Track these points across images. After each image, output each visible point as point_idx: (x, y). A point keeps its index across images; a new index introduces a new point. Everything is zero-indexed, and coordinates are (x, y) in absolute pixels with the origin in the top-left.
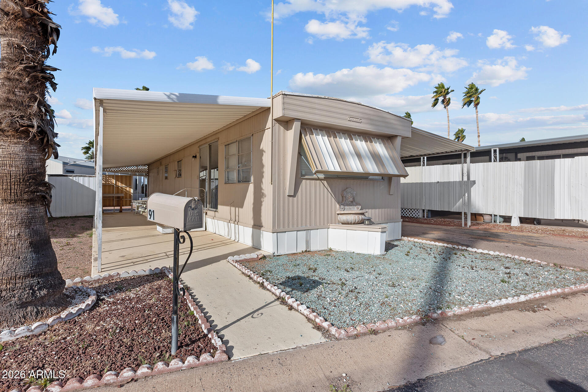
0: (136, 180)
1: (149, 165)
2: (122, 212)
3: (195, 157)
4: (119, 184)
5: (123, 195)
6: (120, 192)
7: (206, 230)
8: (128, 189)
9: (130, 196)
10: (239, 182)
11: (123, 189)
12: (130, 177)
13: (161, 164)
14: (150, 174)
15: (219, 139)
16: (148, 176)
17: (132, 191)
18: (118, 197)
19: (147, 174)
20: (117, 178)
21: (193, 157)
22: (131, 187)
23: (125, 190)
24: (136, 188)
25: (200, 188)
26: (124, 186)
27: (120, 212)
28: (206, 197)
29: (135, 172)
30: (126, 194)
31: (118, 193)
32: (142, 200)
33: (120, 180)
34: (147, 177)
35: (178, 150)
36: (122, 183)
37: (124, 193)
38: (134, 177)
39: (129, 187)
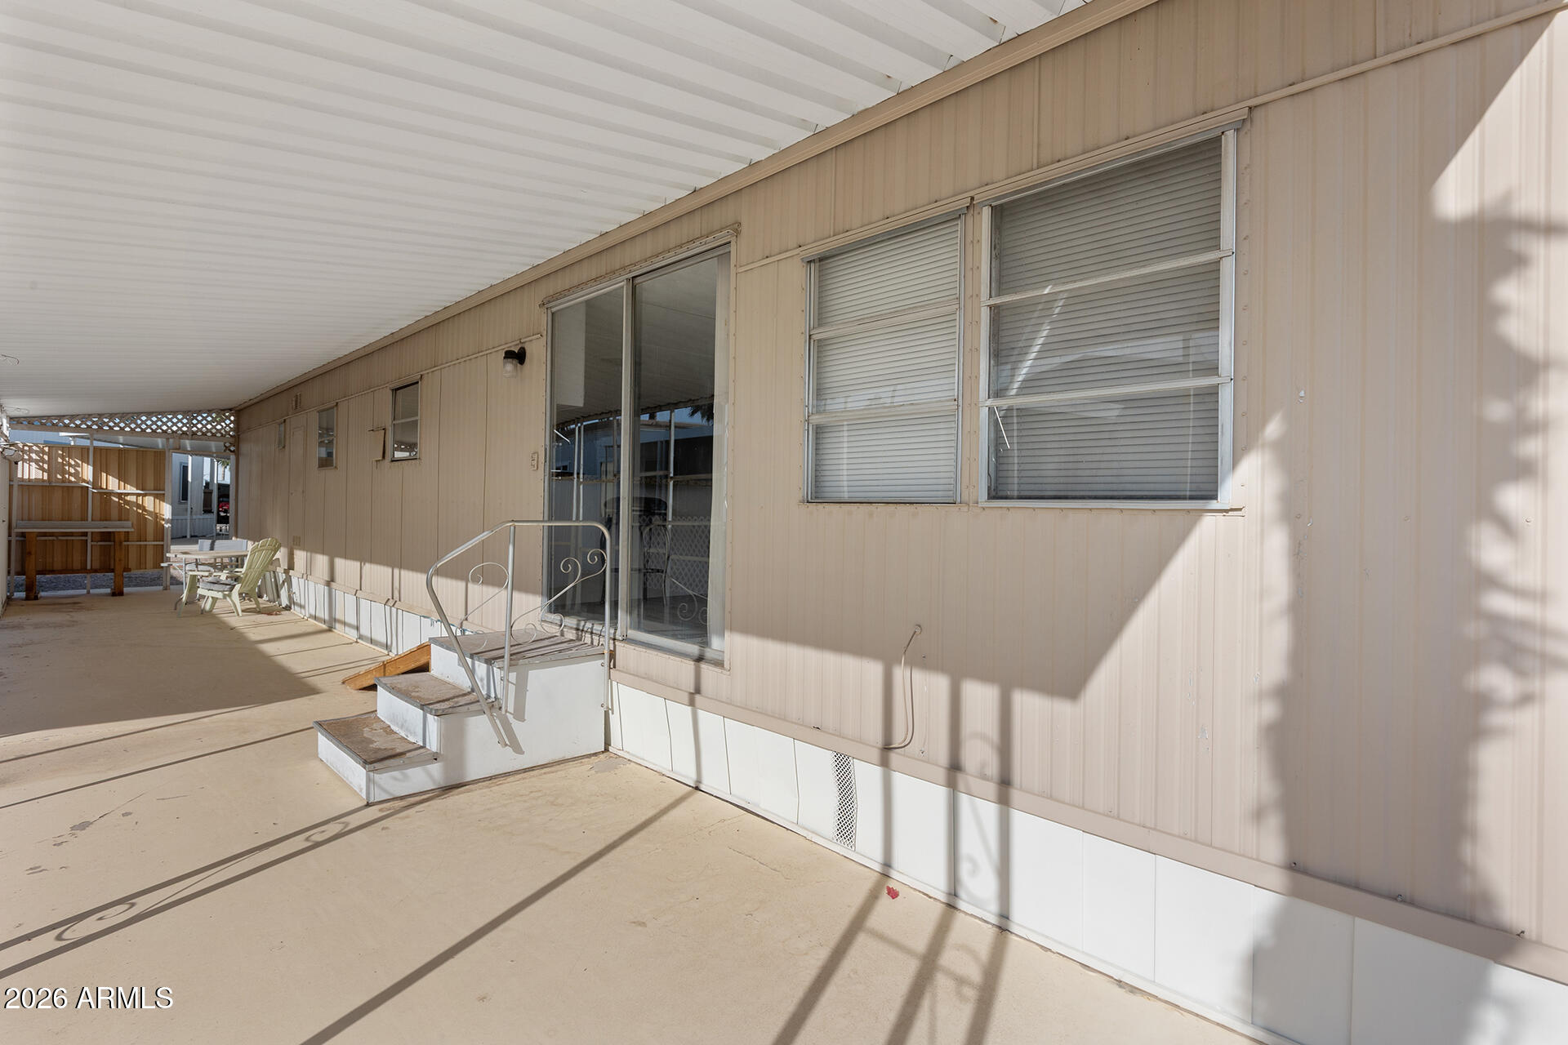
0: (185, 469)
1: (239, 411)
2: (121, 594)
3: (518, 356)
4: (112, 483)
5: (127, 527)
6: (114, 513)
7: (606, 750)
8: (149, 502)
9: (160, 532)
10: (996, 493)
11: (128, 503)
12: (160, 457)
13: (298, 405)
14: (245, 448)
15: (737, 233)
16: (237, 453)
17: (166, 511)
18: (107, 536)
19: (232, 449)
20: (103, 460)
21: (509, 355)
22: (160, 497)
23: (139, 506)
24: (185, 496)
25: (550, 519)
26: (130, 489)
27: (114, 594)
28: (616, 570)
29: (177, 440)
30: (141, 519)
31: (106, 518)
32: (212, 548)
33: (114, 466)
34: (233, 457)
35: (397, 338)
36: (122, 477)
37: (133, 518)
38: (177, 458)
39: (156, 496)
